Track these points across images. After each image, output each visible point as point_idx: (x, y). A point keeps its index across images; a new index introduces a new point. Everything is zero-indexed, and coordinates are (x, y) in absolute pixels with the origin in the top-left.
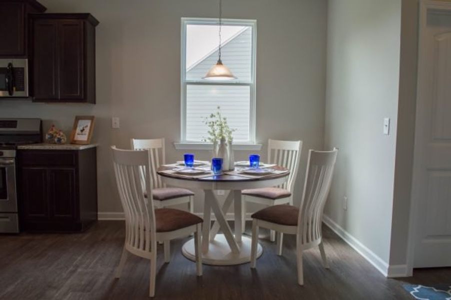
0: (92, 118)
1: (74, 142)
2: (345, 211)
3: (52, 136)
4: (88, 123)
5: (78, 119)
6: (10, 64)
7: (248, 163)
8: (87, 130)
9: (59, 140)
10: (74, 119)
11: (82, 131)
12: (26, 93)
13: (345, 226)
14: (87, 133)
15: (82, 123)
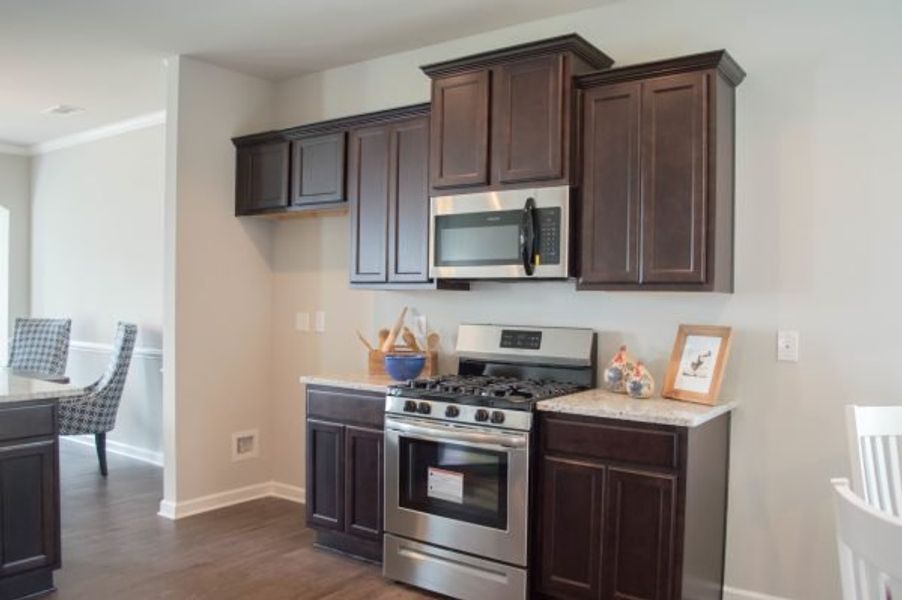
0: (724, 333)
1: (672, 396)
3: (619, 376)
4: (713, 344)
5: (684, 332)
6: (530, 202)
8: (709, 365)
9: (637, 387)
11: (697, 365)
12: (563, 269)
14: (710, 373)
15: (696, 346)
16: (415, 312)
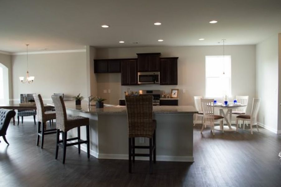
0: (178, 90)
1: (172, 98)
2: (264, 119)
3: (165, 96)
4: (177, 91)
5: (172, 90)
6: (154, 74)
7: (233, 103)
8: (176, 94)
9: (168, 97)
10: (171, 90)
11: (175, 94)
12: (159, 82)
13: (264, 123)
14: (176, 95)
15: (174, 92)
16: (129, 89)
